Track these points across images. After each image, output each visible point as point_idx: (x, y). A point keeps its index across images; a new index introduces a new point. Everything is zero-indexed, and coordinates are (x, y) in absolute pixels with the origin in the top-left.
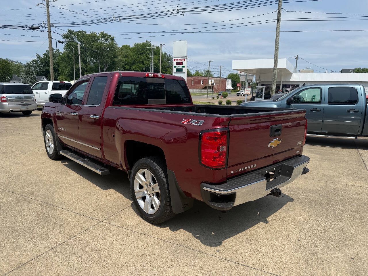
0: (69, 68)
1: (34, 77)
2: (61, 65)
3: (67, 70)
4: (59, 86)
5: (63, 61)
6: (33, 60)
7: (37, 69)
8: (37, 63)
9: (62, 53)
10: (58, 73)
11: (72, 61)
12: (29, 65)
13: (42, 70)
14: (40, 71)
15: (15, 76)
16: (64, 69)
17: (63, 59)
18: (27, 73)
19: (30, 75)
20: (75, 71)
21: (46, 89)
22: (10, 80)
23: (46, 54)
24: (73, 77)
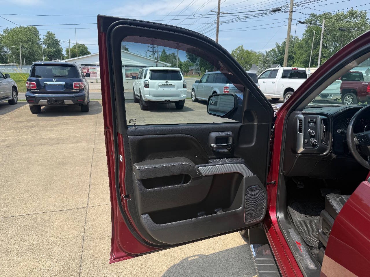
0: (306, 54)
1: (269, 65)
2: (297, 52)
3: (304, 57)
4: (290, 74)
5: (301, 47)
6: (272, 49)
7: (274, 57)
8: (275, 52)
9: (300, 40)
10: (293, 61)
11: (310, 47)
12: (268, 54)
13: (279, 58)
14: (276, 60)
15: (254, 65)
16: (300, 57)
17: (301, 46)
18: (264, 62)
19: (266, 63)
20: (312, 58)
21: (275, 78)
22: (249, 69)
23: (284, 42)
24: (308, 65)
